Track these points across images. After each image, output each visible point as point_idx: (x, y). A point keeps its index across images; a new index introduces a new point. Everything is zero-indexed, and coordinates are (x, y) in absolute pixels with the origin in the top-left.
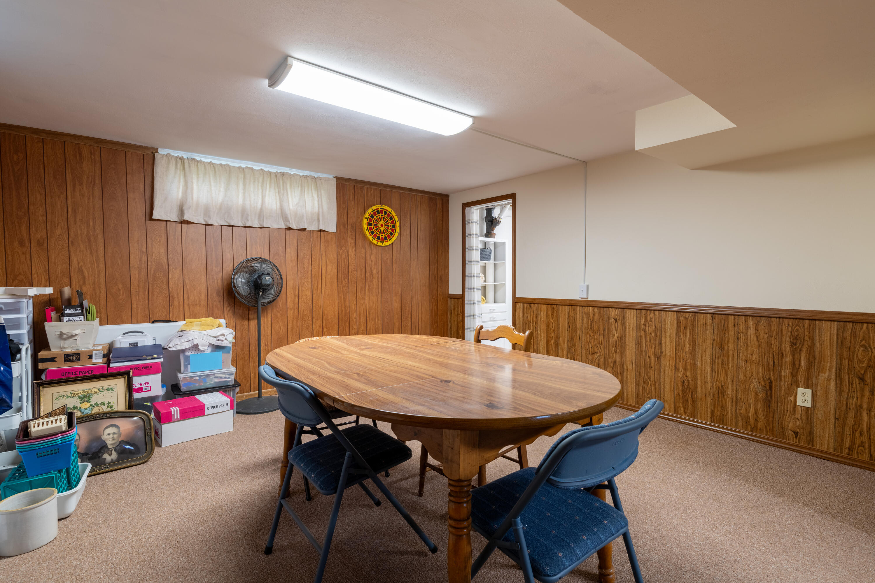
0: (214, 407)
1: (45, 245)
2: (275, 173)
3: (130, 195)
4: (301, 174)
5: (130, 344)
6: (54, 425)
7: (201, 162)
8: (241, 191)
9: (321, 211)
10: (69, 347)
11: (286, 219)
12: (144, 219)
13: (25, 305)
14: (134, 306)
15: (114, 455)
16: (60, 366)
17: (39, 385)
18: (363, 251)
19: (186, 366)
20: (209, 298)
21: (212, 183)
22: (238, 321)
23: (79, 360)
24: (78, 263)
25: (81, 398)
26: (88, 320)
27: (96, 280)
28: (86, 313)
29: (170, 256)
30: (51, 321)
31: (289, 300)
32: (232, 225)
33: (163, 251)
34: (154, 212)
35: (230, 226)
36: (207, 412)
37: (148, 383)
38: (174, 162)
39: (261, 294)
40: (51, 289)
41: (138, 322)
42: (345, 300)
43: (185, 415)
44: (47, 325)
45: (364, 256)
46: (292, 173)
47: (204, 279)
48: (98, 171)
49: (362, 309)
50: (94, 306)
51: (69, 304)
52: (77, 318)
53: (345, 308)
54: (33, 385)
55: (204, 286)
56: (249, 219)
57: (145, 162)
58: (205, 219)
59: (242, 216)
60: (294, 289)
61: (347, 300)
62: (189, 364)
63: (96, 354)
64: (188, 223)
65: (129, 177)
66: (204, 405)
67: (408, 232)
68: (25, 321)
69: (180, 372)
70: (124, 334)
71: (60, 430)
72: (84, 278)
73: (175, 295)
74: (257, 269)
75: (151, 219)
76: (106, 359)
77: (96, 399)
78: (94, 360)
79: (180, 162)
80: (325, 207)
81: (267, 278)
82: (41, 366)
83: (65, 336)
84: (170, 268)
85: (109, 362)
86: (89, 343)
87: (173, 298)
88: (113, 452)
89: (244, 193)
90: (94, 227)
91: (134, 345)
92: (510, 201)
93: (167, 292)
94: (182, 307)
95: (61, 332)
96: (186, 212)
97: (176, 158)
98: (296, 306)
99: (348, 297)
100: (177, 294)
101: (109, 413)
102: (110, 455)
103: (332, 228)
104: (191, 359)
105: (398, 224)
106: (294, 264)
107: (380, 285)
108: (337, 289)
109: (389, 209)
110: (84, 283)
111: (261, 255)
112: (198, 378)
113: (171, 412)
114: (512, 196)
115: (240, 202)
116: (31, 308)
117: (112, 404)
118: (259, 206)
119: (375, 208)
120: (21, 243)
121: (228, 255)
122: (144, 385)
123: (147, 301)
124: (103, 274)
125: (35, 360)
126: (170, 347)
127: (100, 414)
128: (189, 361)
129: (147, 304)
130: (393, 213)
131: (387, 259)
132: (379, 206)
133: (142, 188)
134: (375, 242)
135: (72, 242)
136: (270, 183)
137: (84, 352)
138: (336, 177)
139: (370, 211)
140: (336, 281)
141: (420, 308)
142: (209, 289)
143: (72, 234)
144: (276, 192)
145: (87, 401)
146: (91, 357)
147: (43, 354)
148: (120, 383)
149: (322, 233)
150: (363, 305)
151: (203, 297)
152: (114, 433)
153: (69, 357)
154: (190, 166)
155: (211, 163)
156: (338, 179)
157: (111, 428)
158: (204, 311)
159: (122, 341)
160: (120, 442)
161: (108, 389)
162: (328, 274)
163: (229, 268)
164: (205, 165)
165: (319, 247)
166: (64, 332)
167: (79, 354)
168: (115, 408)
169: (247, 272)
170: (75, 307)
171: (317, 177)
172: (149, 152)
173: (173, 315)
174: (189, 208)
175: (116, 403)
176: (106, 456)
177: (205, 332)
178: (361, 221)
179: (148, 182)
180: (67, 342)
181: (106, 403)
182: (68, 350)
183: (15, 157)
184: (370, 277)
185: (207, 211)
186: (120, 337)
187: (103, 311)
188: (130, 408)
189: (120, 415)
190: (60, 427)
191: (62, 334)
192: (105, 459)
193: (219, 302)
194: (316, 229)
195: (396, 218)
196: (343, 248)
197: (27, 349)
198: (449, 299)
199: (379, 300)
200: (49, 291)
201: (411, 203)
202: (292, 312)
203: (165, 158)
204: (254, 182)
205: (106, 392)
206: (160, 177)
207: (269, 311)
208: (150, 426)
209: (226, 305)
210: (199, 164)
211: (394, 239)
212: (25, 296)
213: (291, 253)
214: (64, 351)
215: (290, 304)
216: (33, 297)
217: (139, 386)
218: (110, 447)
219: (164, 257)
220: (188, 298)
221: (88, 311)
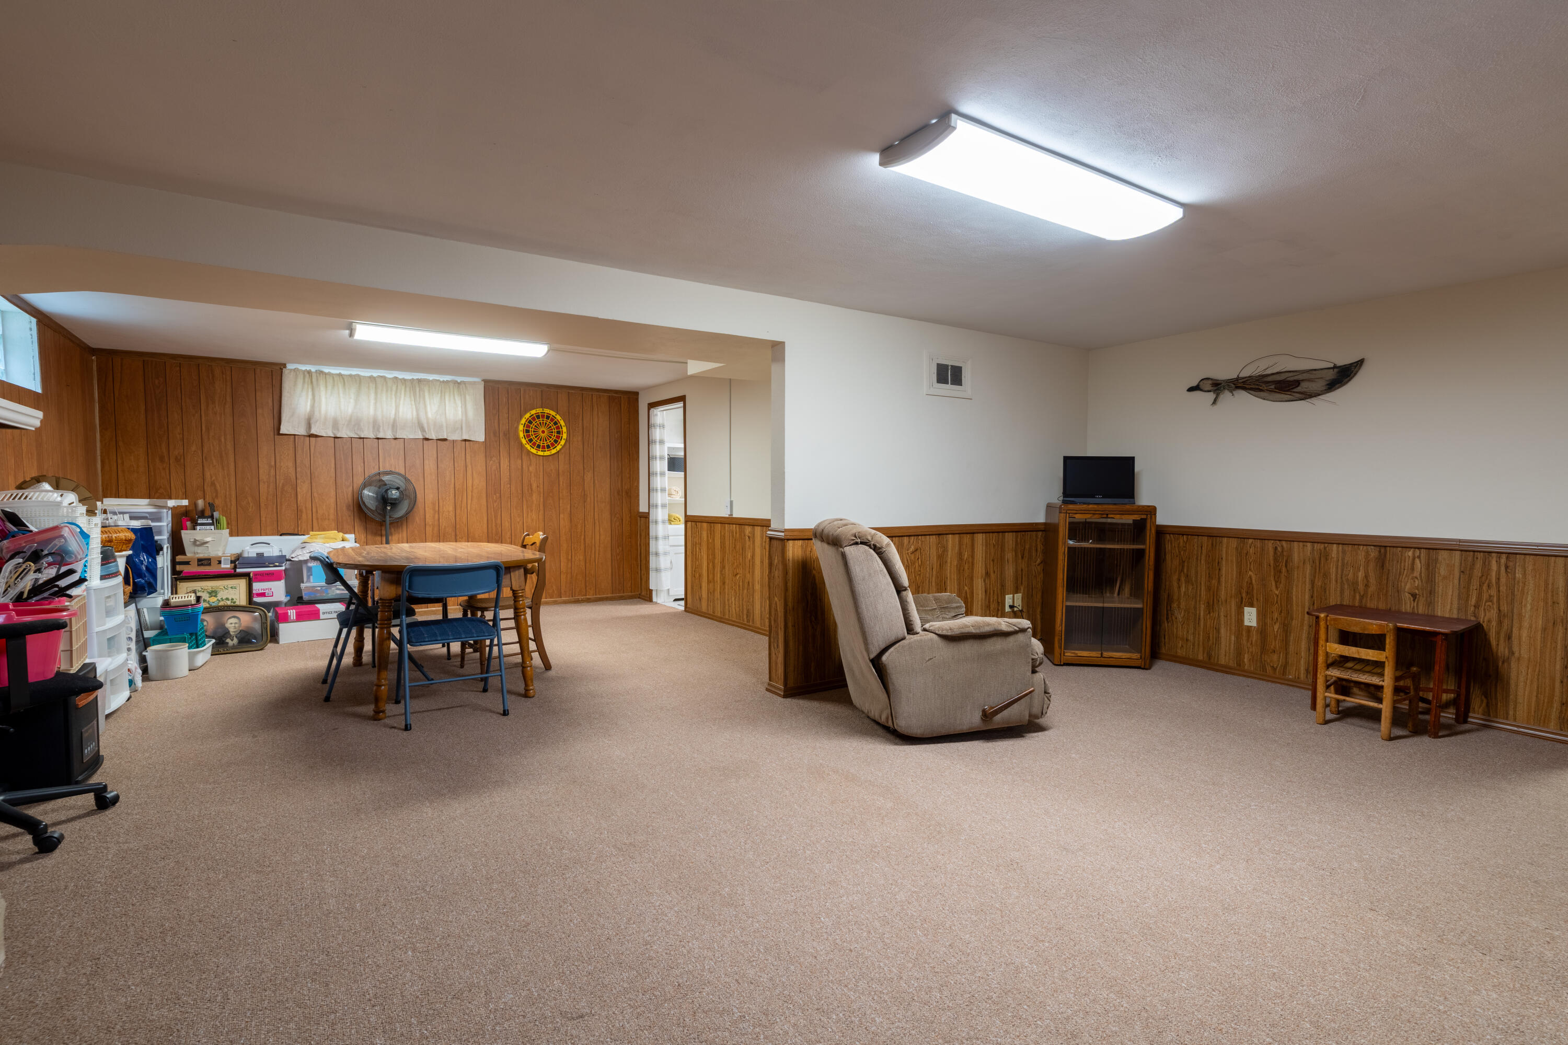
0: (329, 613)
1: (182, 461)
2: (410, 380)
3: (259, 411)
4: (441, 380)
5: (257, 554)
6: (186, 599)
7: (329, 374)
8: (372, 401)
9: (464, 419)
10: (202, 553)
11: (423, 429)
12: (272, 434)
13: (165, 515)
14: (263, 519)
15: (235, 641)
16: (194, 568)
17: (176, 579)
18: (520, 462)
19: (308, 577)
20: (339, 512)
21: (341, 395)
22: (369, 537)
23: (209, 564)
24: (211, 477)
25: (210, 593)
26: (218, 529)
27: (228, 493)
28: (216, 523)
29: (298, 469)
30: (186, 529)
31: (427, 516)
32: (362, 437)
33: (291, 464)
34: (282, 427)
35: (360, 438)
36: (322, 616)
37: (271, 589)
38: (302, 376)
39: (389, 508)
40: (187, 501)
41: (266, 535)
42: (496, 517)
43: (300, 617)
44: (183, 532)
45: (520, 467)
46: (431, 379)
47: (333, 493)
48: (229, 390)
49: (519, 527)
50: (224, 518)
51: (202, 515)
52: (208, 527)
53: (496, 526)
54: (172, 578)
55: (333, 500)
56: (381, 430)
57: (274, 378)
58: (334, 432)
59: (374, 427)
60: (434, 504)
61: (499, 516)
62: (311, 575)
63: (225, 560)
64: (316, 436)
65: (258, 394)
66: (319, 610)
67: (580, 438)
68: (165, 529)
69: (303, 583)
70: (252, 545)
71: (190, 604)
72: (216, 491)
73: (304, 508)
74: (387, 483)
75: (279, 434)
76: (233, 565)
77: (222, 595)
78: (223, 566)
79: (307, 375)
80: (471, 414)
81: (394, 492)
82: (178, 568)
83: (198, 543)
84: (299, 481)
85: (235, 567)
86: (219, 550)
87: (301, 511)
88: (235, 638)
89: (376, 403)
90: (225, 443)
91: (260, 555)
92: (681, 404)
93: (296, 506)
94: (310, 521)
95: (195, 539)
96: (313, 426)
97: (304, 372)
98: (436, 523)
99: (500, 513)
100: (306, 508)
101: (232, 606)
102: (232, 640)
103: (480, 437)
104: (313, 570)
105: (564, 429)
106: (434, 477)
107: (542, 500)
108: (485, 504)
109: (553, 413)
110: (217, 496)
111: (395, 468)
112: (319, 588)
113: (288, 613)
114: (682, 399)
115: (372, 412)
116: (170, 519)
117: (235, 600)
118: (392, 416)
119: (533, 412)
120: (162, 459)
121: (359, 468)
122: (267, 591)
123: (275, 514)
124: (233, 487)
125: (174, 563)
126: (292, 558)
127: (224, 606)
128: (312, 572)
129: (276, 517)
130: (558, 417)
131: (551, 470)
132: (539, 410)
133: (271, 404)
134: (534, 451)
135: (206, 458)
136: (405, 391)
137: (214, 558)
138: (483, 380)
139: (527, 416)
140: (484, 495)
141: (597, 528)
142: (338, 503)
143: (205, 450)
144: (411, 401)
145: (215, 596)
146: (220, 562)
147: (179, 558)
148: (242, 584)
149: (467, 442)
150: (519, 523)
151: (332, 511)
152: (236, 623)
153: (202, 562)
154: (317, 380)
155: (340, 375)
156: (486, 382)
157: (233, 619)
158: (333, 525)
159: (249, 550)
160: (241, 631)
161: (232, 588)
162: (474, 487)
163: (359, 481)
164: (333, 378)
165: (463, 458)
166: (197, 539)
167: (209, 559)
168: (238, 603)
169: (375, 486)
170: (207, 517)
171: (461, 382)
172: (278, 368)
173: (301, 528)
174: (316, 422)
175: (238, 600)
176: (228, 640)
177: (327, 545)
178: (517, 428)
179: (276, 397)
180: (200, 548)
181: (230, 598)
182: (201, 556)
183: (157, 381)
184: (528, 491)
185: (335, 424)
186: (248, 548)
187: (234, 523)
188: (249, 604)
189: (241, 609)
190: (191, 601)
191: (195, 541)
192: (228, 643)
193: (349, 516)
194: (460, 439)
195: (562, 423)
196: (494, 459)
197: (167, 547)
198: (639, 518)
199: (541, 517)
200: (185, 502)
201: (584, 404)
202: (431, 529)
203: (292, 373)
204: (387, 391)
205: (230, 589)
206: (288, 392)
207: (405, 527)
208: (266, 620)
209: (357, 520)
210: (328, 376)
211: (559, 447)
212: (165, 507)
213: (430, 465)
214: (197, 556)
215: (429, 520)
216: (171, 508)
217: (262, 591)
218: (232, 633)
219: (292, 470)
220: (317, 512)
221: (218, 521)
